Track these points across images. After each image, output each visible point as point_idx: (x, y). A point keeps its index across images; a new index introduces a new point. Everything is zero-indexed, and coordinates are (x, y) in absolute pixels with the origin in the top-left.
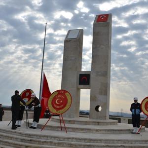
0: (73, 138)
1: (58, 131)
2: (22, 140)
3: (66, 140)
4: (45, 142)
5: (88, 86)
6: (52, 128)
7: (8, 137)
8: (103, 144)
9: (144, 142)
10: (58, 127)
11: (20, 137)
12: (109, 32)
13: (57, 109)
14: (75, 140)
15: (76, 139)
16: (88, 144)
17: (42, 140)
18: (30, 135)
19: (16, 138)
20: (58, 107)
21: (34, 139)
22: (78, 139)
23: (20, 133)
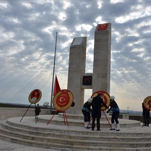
0: (72, 131)
1: (61, 125)
2: (30, 133)
3: (67, 132)
4: (48, 134)
5: (90, 86)
6: (57, 122)
7: (18, 130)
8: (98, 136)
9: (135, 135)
10: (62, 122)
11: (28, 130)
12: (108, 39)
13: (61, 106)
14: (74, 133)
15: (75, 131)
16: (85, 136)
17: (46, 133)
18: (36, 128)
19: (25, 131)
20: (62, 104)
21: (40, 132)
22: (77, 132)
23: (29, 127)
